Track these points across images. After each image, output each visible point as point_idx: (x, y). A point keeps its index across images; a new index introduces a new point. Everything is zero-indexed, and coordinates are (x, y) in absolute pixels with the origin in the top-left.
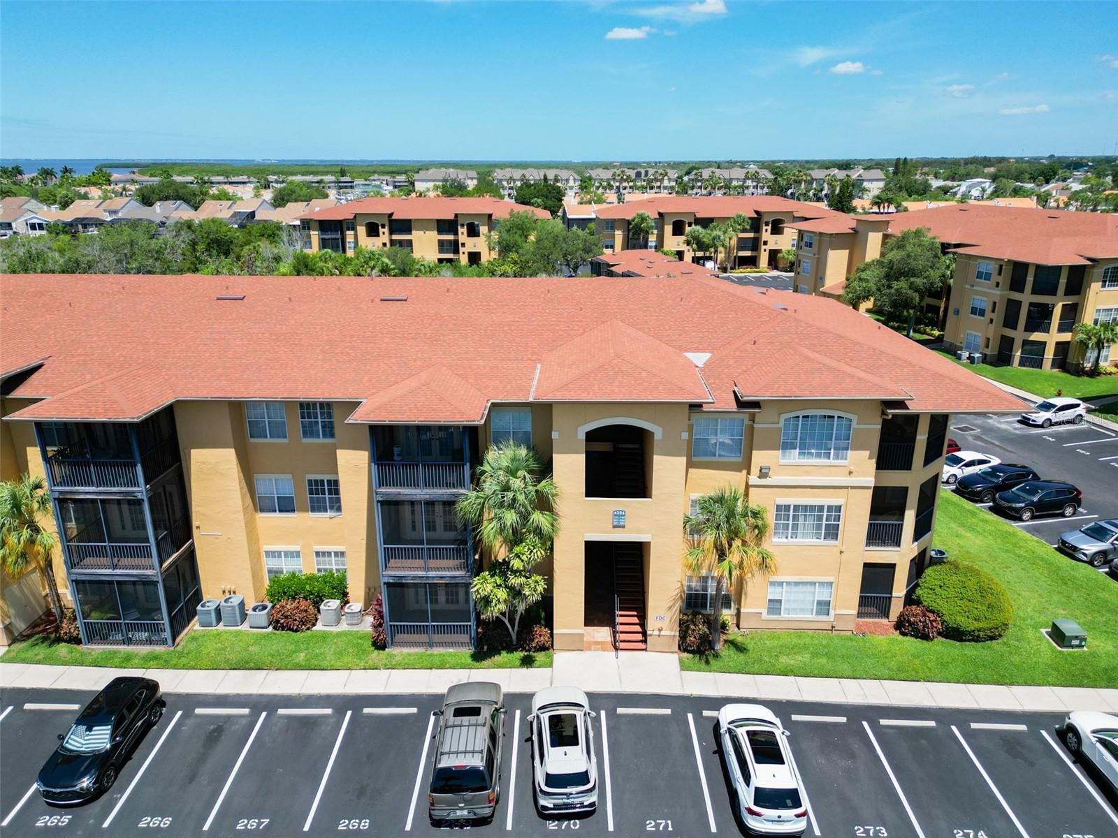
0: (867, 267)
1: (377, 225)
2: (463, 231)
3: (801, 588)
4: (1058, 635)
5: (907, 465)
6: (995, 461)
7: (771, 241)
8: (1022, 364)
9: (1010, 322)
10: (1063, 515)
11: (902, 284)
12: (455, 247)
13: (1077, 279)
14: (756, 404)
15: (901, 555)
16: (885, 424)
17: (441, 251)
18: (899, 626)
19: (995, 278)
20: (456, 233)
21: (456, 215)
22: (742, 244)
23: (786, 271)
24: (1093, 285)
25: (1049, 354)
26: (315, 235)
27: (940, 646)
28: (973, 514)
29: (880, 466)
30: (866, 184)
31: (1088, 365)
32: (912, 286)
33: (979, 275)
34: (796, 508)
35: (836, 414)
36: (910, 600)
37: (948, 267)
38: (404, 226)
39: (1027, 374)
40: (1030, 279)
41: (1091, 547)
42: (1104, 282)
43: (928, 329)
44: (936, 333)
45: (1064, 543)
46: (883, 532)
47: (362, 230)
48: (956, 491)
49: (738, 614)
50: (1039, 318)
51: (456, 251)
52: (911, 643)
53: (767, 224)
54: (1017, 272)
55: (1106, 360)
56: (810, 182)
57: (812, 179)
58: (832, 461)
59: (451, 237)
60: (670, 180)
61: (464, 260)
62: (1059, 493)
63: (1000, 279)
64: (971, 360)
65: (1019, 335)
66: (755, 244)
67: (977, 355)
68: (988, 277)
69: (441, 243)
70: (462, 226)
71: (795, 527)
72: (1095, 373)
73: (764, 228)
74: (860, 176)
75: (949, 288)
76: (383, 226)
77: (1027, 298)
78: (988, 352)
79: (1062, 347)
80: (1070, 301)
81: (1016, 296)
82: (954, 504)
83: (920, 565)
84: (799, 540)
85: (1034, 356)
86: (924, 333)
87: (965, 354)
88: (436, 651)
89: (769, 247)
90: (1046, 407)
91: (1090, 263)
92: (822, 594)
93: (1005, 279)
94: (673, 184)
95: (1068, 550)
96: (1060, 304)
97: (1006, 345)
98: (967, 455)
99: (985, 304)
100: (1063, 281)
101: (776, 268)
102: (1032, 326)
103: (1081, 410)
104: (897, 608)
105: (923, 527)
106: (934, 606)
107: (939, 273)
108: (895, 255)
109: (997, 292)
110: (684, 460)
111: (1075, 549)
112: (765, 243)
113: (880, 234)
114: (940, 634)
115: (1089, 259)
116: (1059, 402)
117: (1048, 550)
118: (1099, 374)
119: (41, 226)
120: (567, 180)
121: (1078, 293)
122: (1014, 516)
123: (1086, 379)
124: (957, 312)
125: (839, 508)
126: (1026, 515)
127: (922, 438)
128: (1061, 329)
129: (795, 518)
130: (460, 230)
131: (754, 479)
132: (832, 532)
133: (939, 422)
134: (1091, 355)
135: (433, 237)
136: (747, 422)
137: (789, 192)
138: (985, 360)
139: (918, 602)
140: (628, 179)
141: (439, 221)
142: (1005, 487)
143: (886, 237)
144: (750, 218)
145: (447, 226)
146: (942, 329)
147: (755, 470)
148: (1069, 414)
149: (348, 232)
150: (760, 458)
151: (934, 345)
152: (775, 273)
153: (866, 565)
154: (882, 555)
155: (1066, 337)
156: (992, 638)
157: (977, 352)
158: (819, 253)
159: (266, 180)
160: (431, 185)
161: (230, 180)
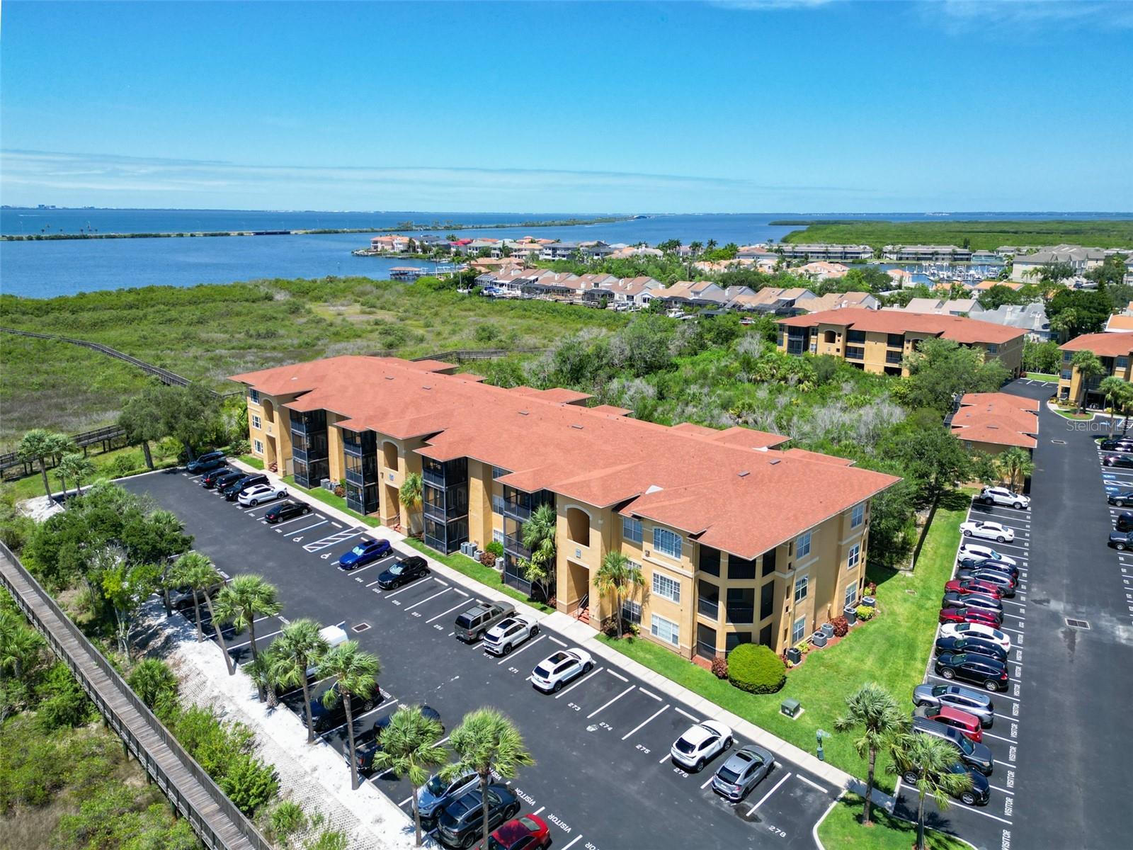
1: (834, 334)
3: (665, 623)
5: (717, 574)
12: (900, 358)
15: (719, 627)
17: (888, 361)
18: (713, 667)
21: (905, 332)
27: (719, 683)
34: (662, 578)
35: (675, 533)
38: (861, 336)
46: (706, 608)
47: (821, 336)
49: (640, 627)
51: (900, 361)
58: (674, 557)
69: (889, 353)
70: (909, 341)
71: (661, 588)
76: (839, 335)
83: (732, 638)
84: (663, 596)
88: (519, 591)
92: (674, 631)
125: (678, 584)
129: (661, 583)
130: (906, 345)
131: (643, 555)
132: (676, 596)
135: (883, 347)
139: (726, 658)
141: (890, 336)
145: (895, 340)
147: (644, 551)
149: (812, 337)
150: (646, 545)
153: (699, 624)
159: (881, 251)
160: (1031, 268)
161: (847, 250)
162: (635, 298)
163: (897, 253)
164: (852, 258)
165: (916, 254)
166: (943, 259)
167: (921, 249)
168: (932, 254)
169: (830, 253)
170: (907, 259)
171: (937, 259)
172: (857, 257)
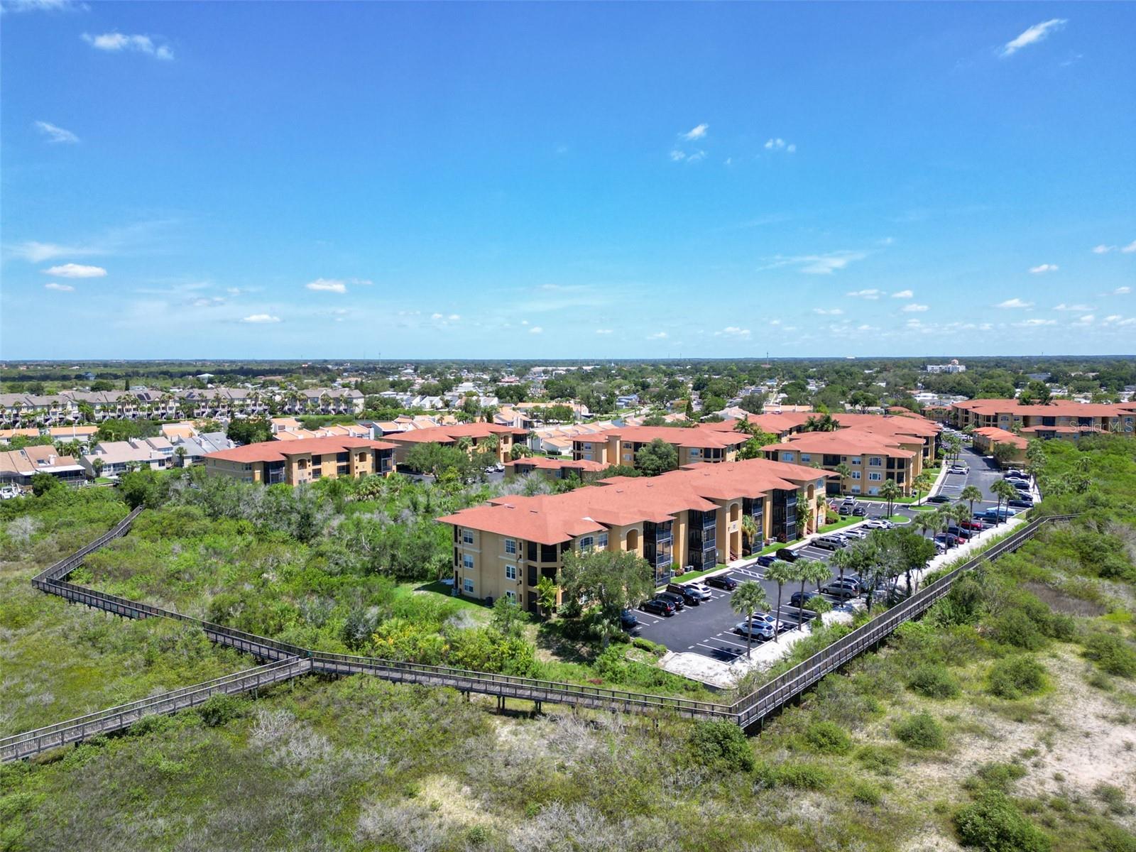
1: (305, 461)
2: (356, 458)
17: (339, 473)
20: (349, 461)
21: (352, 449)
38: (317, 460)
47: (295, 465)
59: (345, 464)
70: (355, 455)
73: (501, 441)
74: (349, 394)
76: (309, 461)
113: (619, 441)
130: (354, 458)
135: (334, 465)
141: (338, 454)
145: (344, 456)
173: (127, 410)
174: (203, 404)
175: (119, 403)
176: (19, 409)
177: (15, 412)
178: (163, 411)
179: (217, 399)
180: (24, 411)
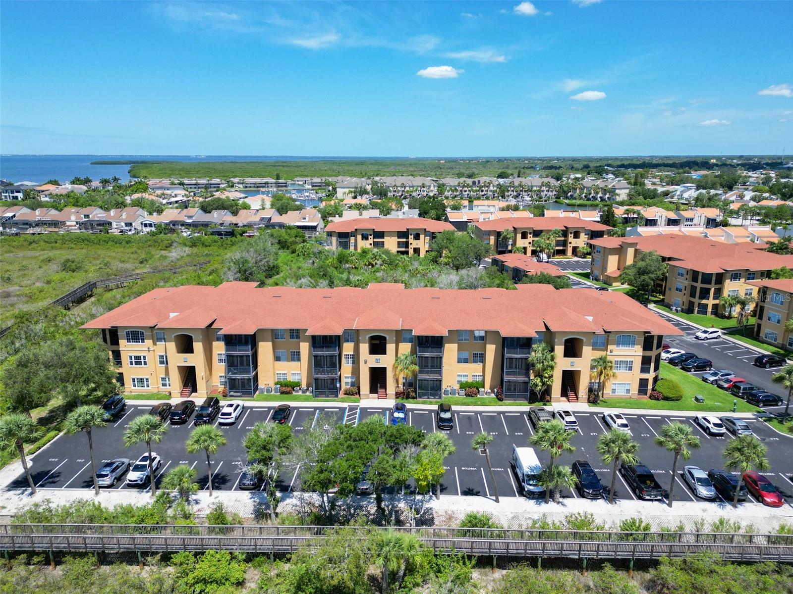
0: (628, 268)
1: (367, 235)
2: (411, 237)
3: (621, 385)
4: (697, 399)
5: (651, 350)
6: (683, 352)
7: (573, 242)
8: (698, 313)
9: (693, 295)
10: (706, 370)
11: (645, 277)
12: (407, 245)
13: (720, 278)
14: (610, 332)
15: (650, 376)
16: (645, 338)
17: (398, 247)
18: (650, 397)
19: (685, 276)
20: (408, 238)
21: (408, 229)
22: (558, 243)
23: (582, 258)
24: (727, 281)
25: (710, 309)
26: (334, 239)
27: (662, 402)
28: (674, 370)
29: (644, 350)
30: (617, 191)
31: (727, 314)
32: (650, 278)
33: (679, 274)
34: (620, 362)
35: (631, 335)
36: (653, 390)
37: (666, 268)
38: (381, 235)
39: (700, 317)
40: (700, 277)
41: (712, 378)
42: (731, 279)
43: (658, 295)
44: (662, 297)
45: (703, 377)
46: (645, 369)
47: (359, 237)
48: (669, 363)
49: (603, 393)
50: (705, 294)
51: (407, 247)
52: (654, 401)
53: (571, 233)
54: (695, 275)
55: (735, 312)
56: (582, 189)
57: (584, 187)
58: (630, 348)
59: (404, 240)
60: (494, 186)
61: (411, 251)
62: (704, 362)
63: (688, 277)
64: (677, 311)
65: (696, 301)
66: (565, 243)
67: (679, 309)
68: (682, 275)
69: (399, 243)
70: (411, 234)
71: (620, 367)
72: (729, 317)
73: (570, 235)
74: (613, 186)
75: (666, 277)
77: (699, 285)
78: (684, 307)
79: (715, 306)
80: (718, 286)
81: (695, 284)
82: (668, 366)
83: (656, 380)
84: (621, 371)
85: (703, 309)
86: (656, 297)
87: (674, 308)
88: (517, 402)
89: (572, 245)
90: (705, 332)
91: (724, 272)
92: (627, 387)
93: (690, 276)
94: (495, 188)
95: (705, 380)
96: (713, 289)
97: (691, 304)
98: (672, 350)
99: (682, 286)
100: (714, 279)
101: (576, 256)
102: (701, 298)
103: (719, 333)
104: (649, 392)
105: (656, 368)
106: (660, 391)
107: (661, 272)
108: (641, 264)
109: (686, 282)
110: (591, 347)
111: (706, 379)
112: (570, 243)
113: (633, 249)
114: (662, 399)
115: (724, 270)
116: (711, 330)
117: (699, 380)
118: (731, 318)
119: (151, 225)
120: (430, 186)
121: (721, 284)
122: (688, 370)
123: (726, 320)
124: (670, 289)
125: (632, 362)
126: (693, 370)
127: (655, 342)
128: (714, 298)
129: (620, 364)
130: (410, 237)
131: (608, 353)
132: (630, 369)
133: (660, 338)
134: (728, 310)
135: (395, 240)
136: (607, 337)
137: (569, 194)
138: (682, 311)
139: (655, 390)
140: (468, 186)
141: (398, 232)
142: (686, 360)
143: (636, 250)
144: (562, 230)
145: (403, 234)
146: (664, 295)
147: (609, 350)
148: (715, 335)
149: (352, 238)
150: (610, 347)
151: (660, 304)
152: (576, 259)
153: (640, 379)
154: (645, 376)
155: (717, 302)
156: (677, 400)
157: (679, 307)
158: (604, 256)
159: (232, 182)
160: (347, 190)
161: (210, 182)
162: (133, 224)
163: (242, 183)
164: (215, 187)
165: (255, 184)
166: (271, 187)
167: (258, 180)
168: (265, 183)
169: (199, 184)
170: (250, 187)
171: (268, 187)
172: (218, 187)
173: (465, 191)
174: (512, 189)
175: (459, 186)
176: (405, 187)
177: (403, 189)
178: (485, 193)
179: (520, 185)
180: (407, 189)
